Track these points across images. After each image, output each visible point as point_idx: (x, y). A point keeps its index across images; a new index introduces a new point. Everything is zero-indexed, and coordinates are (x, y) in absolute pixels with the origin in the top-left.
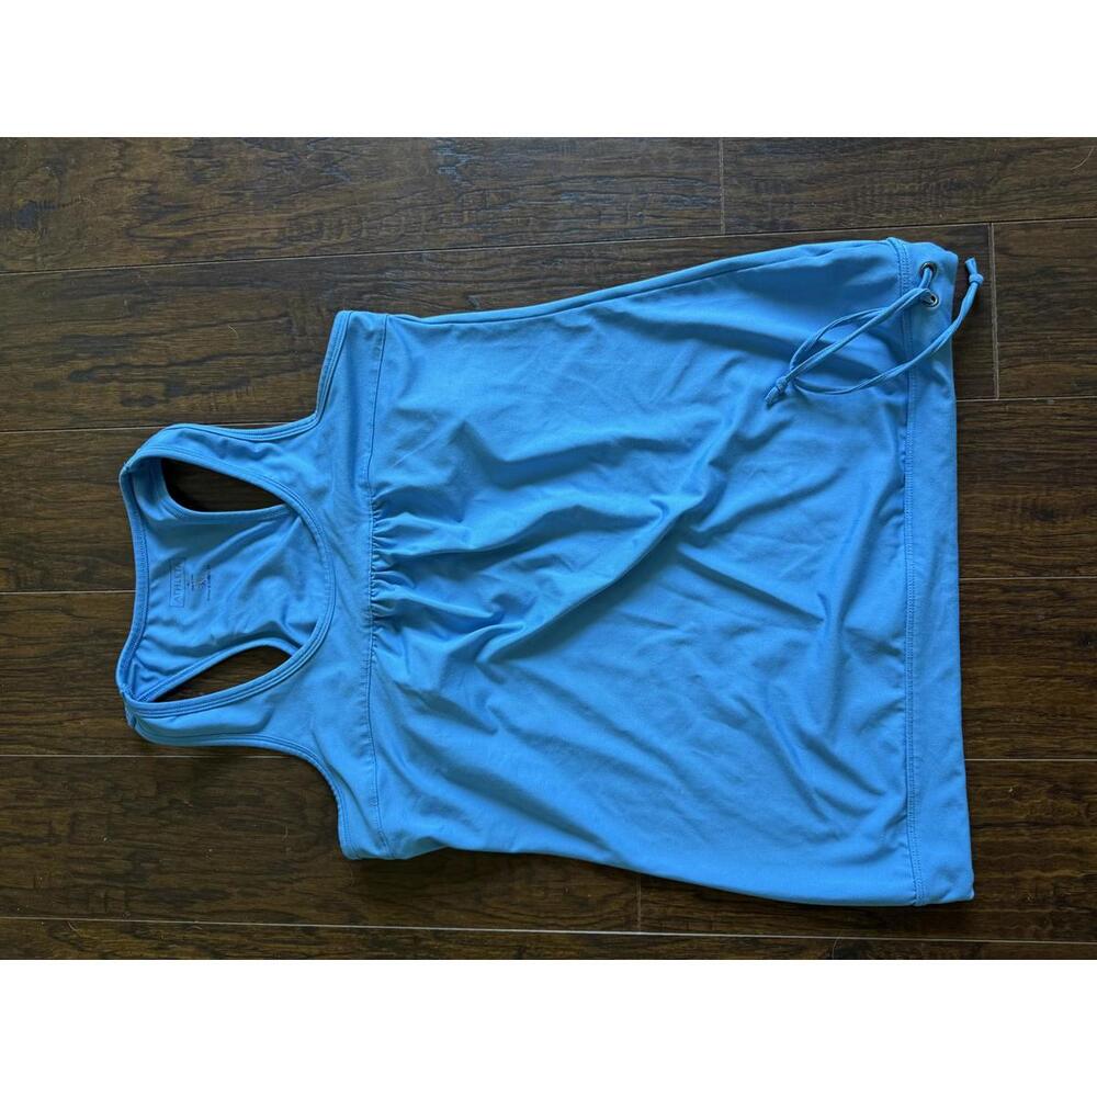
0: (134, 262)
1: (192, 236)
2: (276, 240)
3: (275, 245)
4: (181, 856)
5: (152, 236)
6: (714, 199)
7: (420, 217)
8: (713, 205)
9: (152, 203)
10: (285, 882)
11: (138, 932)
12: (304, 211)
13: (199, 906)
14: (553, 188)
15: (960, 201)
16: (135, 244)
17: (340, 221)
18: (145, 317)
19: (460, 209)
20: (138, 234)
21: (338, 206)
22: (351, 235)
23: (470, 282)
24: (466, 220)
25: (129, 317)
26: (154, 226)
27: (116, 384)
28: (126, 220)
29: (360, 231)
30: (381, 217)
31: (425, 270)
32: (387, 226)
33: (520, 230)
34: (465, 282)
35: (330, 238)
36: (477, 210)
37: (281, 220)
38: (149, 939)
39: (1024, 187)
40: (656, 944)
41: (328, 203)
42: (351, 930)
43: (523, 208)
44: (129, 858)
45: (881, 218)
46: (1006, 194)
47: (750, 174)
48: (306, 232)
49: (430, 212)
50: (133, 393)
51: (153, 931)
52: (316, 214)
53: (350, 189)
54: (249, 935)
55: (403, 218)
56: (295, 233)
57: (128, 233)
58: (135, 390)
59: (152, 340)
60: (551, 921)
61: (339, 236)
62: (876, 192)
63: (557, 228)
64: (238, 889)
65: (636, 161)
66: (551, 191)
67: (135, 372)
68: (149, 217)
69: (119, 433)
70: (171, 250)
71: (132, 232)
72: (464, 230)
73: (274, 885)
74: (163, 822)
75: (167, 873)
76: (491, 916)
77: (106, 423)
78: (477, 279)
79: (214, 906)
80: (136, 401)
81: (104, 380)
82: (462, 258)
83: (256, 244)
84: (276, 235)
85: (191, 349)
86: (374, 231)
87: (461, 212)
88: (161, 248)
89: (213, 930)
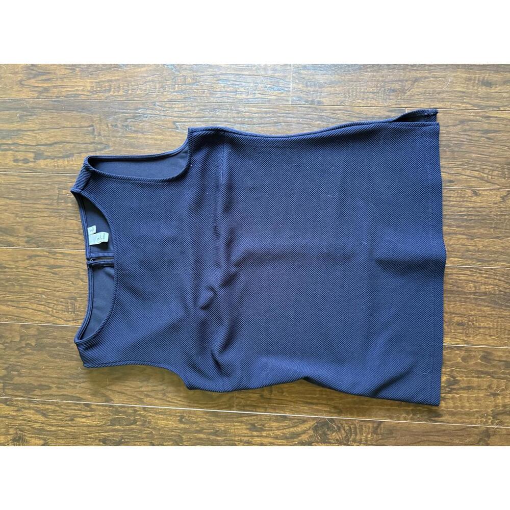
0: (23, 97)
1: (51, 86)
2: (89, 91)
3: (88, 94)
4: (30, 369)
5: (32, 85)
6: (287, 88)
7: (156, 86)
8: (287, 91)
9: (33, 70)
10: (77, 383)
11: (8, 403)
12: (103, 79)
13: (37, 392)
14: (216, 77)
15: (393, 97)
16: (24, 88)
17: (119, 85)
18: (26, 122)
19: (174, 84)
20: (26, 84)
21: (119, 78)
22: (124, 92)
23: (176, 117)
24: (176, 89)
25: (20, 122)
26: (33, 80)
27: (11, 152)
28: (20, 77)
29: (128, 90)
30: (138, 85)
31: (157, 110)
32: (140, 89)
33: (201, 95)
34: (175, 117)
35: (114, 93)
36: (182, 85)
37: (92, 82)
38: (13, 406)
39: (421, 93)
40: (242, 417)
41: (114, 77)
42: (106, 406)
43: (203, 86)
44: (6, 369)
45: (360, 102)
46: (413, 96)
47: (304, 78)
48: (104, 89)
49: (161, 84)
50: (19, 157)
51: (15, 403)
52: (108, 81)
53: (125, 71)
54: (59, 406)
55: (148, 86)
56: (98, 89)
57: (21, 83)
58: (20, 156)
59: (29, 133)
60: (196, 405)
61: (118, 92)
62: (358, 91)
63: (217, 96)
64: (55, 385)
65: (254, 68)
66: (215, 79)
67: (20, 147)
68: (31, 76)
69: (11, 175)
70: (40, 92)
71: (23, 83)
72: (175, 94)
73: (72, 384)
74: (23, 353)
75: (23, 377)
76: (169, 401)
77: (6, 170)
78: (180, 116)
79: (44, 392)
80: (20, 161)
81: (6, 150)
82: (174, 106)
83: (80, 93)
84: (89, 89)
85: (47, 138)
86: (135, 91)
87: (174, 85)
88: (35, 91)
89: (44, 403)
